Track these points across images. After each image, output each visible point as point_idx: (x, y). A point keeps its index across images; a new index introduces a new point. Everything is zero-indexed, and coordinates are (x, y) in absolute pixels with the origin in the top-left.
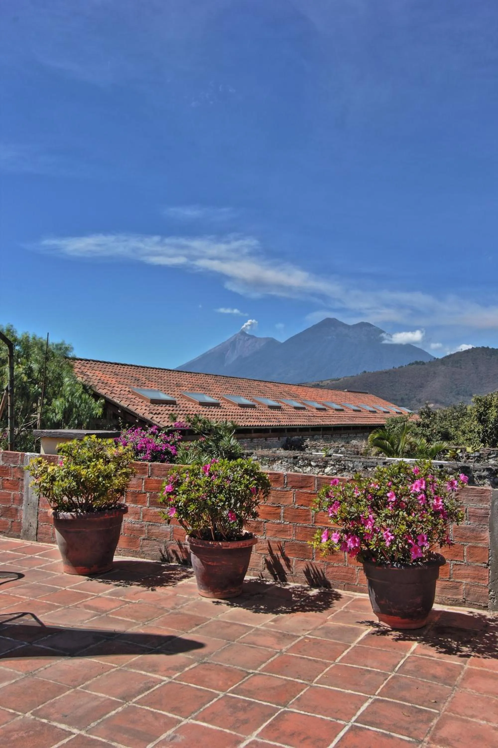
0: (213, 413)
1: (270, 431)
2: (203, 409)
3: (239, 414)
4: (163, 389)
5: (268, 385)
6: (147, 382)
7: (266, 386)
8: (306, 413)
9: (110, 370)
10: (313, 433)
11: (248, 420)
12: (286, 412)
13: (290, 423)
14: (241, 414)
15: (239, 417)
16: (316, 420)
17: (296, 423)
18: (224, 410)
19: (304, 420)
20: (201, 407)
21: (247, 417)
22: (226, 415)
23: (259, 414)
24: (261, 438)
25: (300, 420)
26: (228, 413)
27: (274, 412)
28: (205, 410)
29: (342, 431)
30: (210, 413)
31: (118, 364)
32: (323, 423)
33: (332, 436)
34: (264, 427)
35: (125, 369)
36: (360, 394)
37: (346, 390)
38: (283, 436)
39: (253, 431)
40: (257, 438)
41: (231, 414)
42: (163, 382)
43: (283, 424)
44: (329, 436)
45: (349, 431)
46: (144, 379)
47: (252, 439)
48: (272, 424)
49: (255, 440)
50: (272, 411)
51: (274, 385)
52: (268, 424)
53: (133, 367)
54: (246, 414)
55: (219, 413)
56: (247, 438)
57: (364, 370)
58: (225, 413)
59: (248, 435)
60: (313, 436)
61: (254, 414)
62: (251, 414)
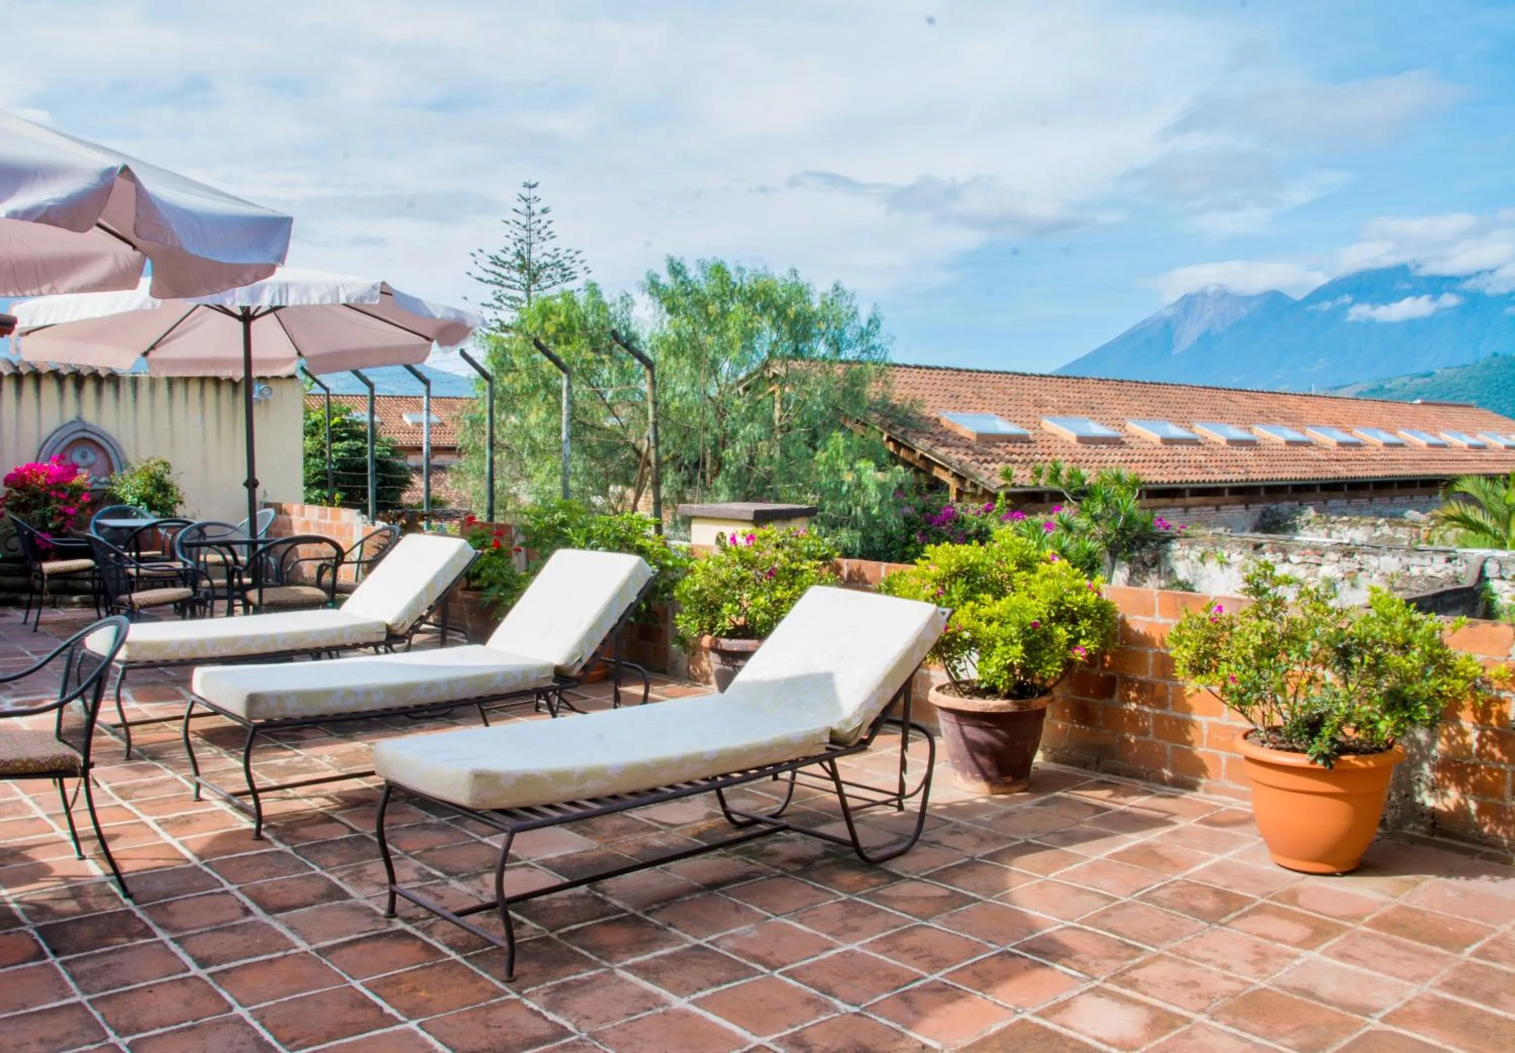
0: (1104, 458)
1: (1227, 491)
2: (1085, 450)
3: (1160, 458)
4: (1006, 413)
5: (1234, 396)
6: (974, 400)
7: (1227, 399)
8: (1312, 453)
9: (903, 380)
10: (1325, 494)
11: (1177, 471)
12: (1266, 452)
13: (1270, 476)
14: (1165, 458)
15: (1159, 464)
16: (1332, 469)
17: (1284, 476)
18: (1128, 451)
19: (1303, 469)
20: (1080, 445)
21: (1176, 464)
22: (1132, 461)
23: (1203, 458)
24: (1207, 505)
25: (1295, 469)
26: (1136, 458)
27: (1238, 453)
28: (1088, 452)
29: (1395, 491)
30: (1098, 458)
31: (920, 368)
32: (1349, 474)
33: (1371, 500)
34: (1213, 485)
35: (934, 376)
36: (1453, 409)
37: (1418, 401)
38: (1255, 502)
39: (1187, 493)
40: (1198, 506)
41: (1142, 458)
42: (1007, 398)
43: (1255, 477)
44: (1365, 501)
45: (1411, 490)
46: (969, 395)
47: (1186, 508)
48: (1228, 477)
49: (1194, 511)
50: (1235, 452)
51: (1248, 397)
52: (1224, 477)
53: (949, 372)
54: (1176, 458)
55: (1117, 458)
56: (1174, 507)
57: (1494, 350)
58: (1129, 458)
59: (1178, 501)
60: (1325, 502)
61: (1192, 458)
62: (1187, 458)
